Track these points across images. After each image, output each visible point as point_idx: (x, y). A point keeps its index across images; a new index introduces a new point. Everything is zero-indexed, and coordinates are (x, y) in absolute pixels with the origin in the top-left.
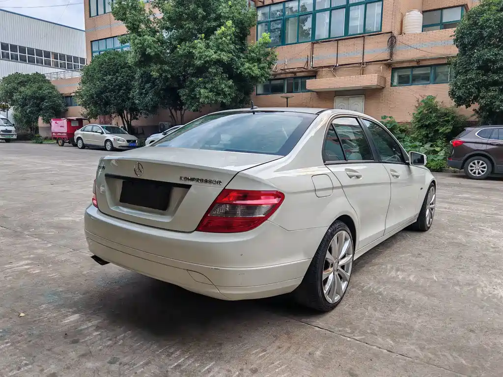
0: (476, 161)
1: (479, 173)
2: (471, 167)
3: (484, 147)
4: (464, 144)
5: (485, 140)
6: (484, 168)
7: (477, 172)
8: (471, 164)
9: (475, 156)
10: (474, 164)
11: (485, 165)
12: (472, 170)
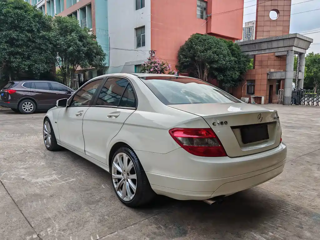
0: (26, 103)
1: (29, 110)
2: (24, 106)
3: (29, 94)
4: (17, 92)
5: (29, 89)
6: (31, 106)
7: (28, 109)
8: (24, 105)
9: (25, 99)
10: (25, 104)
11: (32, 105)
12: (24, 109)
